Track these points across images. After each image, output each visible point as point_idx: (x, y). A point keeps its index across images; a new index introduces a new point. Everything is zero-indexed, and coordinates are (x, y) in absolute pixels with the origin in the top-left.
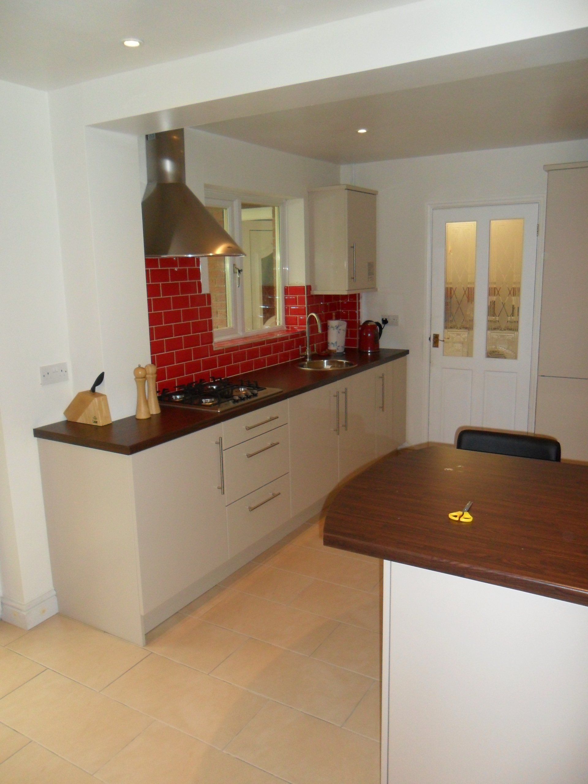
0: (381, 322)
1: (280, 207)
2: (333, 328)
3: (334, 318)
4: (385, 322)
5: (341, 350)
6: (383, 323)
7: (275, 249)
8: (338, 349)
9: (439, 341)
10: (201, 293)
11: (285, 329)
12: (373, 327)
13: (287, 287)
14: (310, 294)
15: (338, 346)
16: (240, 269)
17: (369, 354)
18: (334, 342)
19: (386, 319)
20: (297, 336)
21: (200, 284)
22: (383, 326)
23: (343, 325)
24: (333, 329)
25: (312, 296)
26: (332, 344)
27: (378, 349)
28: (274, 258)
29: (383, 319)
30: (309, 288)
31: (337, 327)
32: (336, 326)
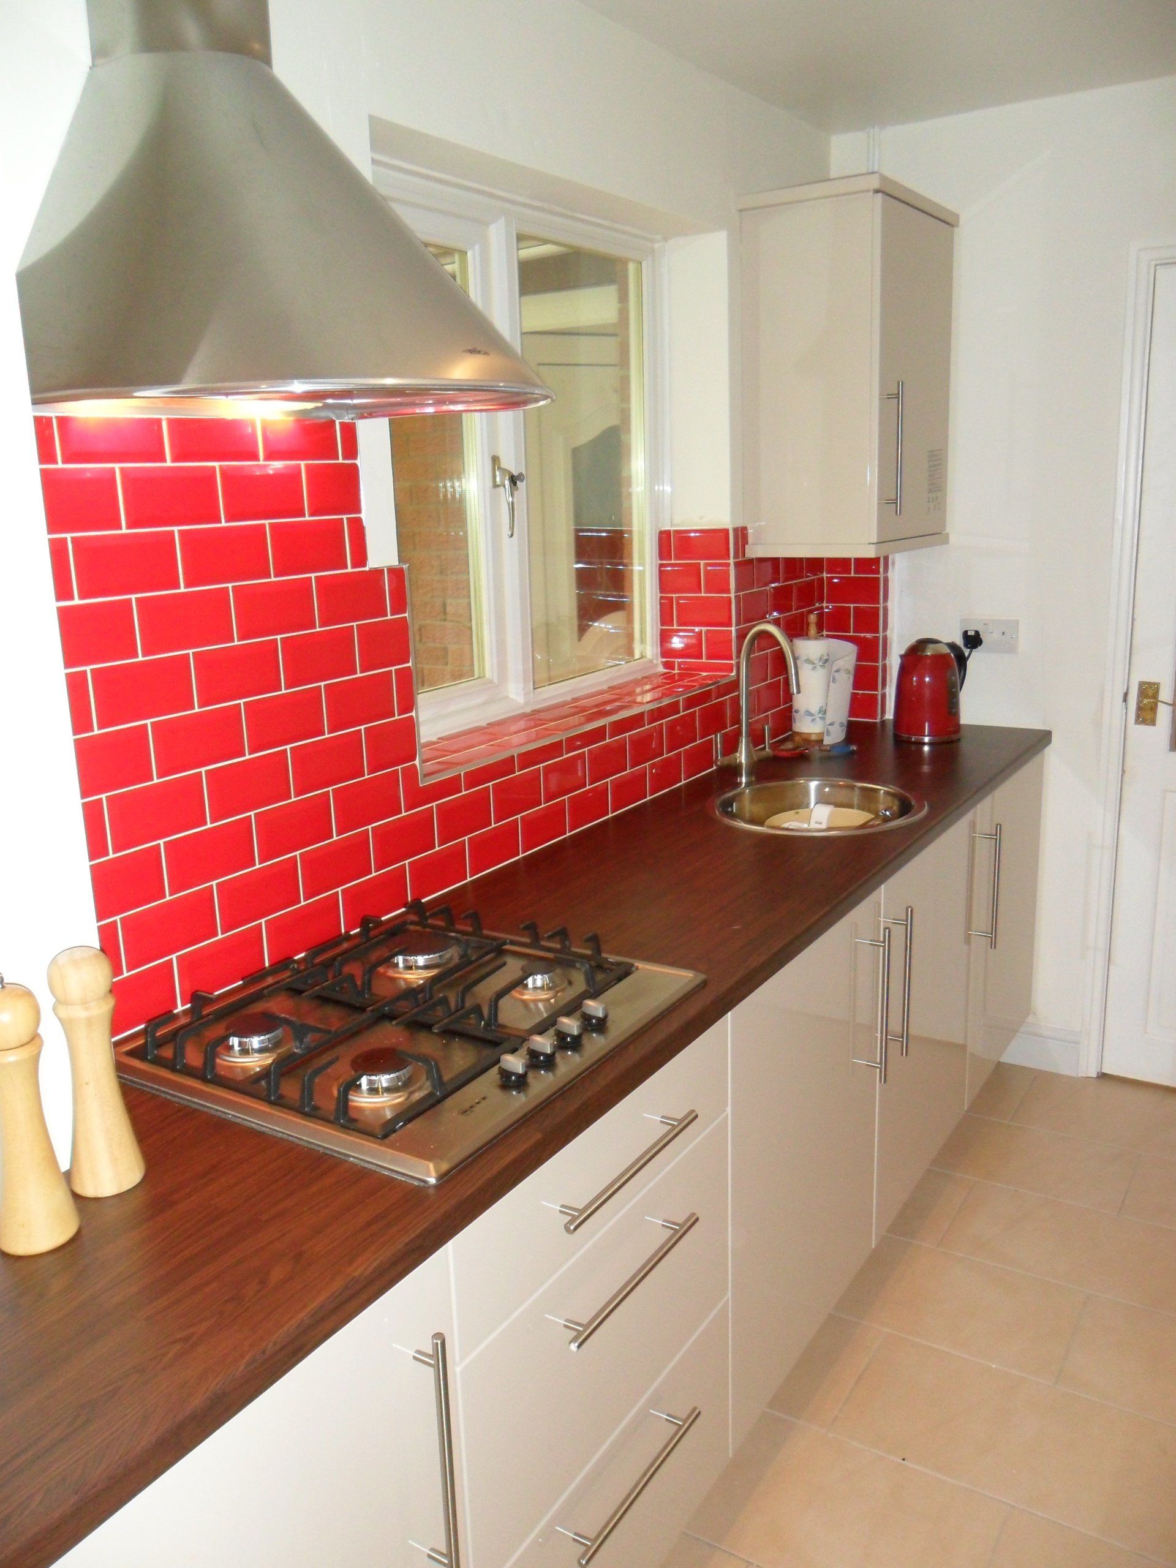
0: (959, 641)
1: (643, 263)
2: (814, 664)
3: (813, 630)
4: (973, 641)
5: (835, 736)
6: (966, 646)
7: (629, 410)
8: (828, 733)
9: (1159, 704)
10: (364, 565)
11: (661, 669)
12: (940, 660)
13: (668, 533)
14: (744, 555)
15: (828, 721)
16: (515, 474)
17: (926, 748)
18: (814, 708)
19: (977, 633)
20: (705, 697)
21: (358, 530)
22: (966, 652)
23: (846, 653)
24: (811, 666)
25: (751, 561)
26: (809, 713)
27: (957, 727)
28: (623, 437)
29: (966, 633)
30: (742, 534)
31: (825, 661)
32: (820, 659)
